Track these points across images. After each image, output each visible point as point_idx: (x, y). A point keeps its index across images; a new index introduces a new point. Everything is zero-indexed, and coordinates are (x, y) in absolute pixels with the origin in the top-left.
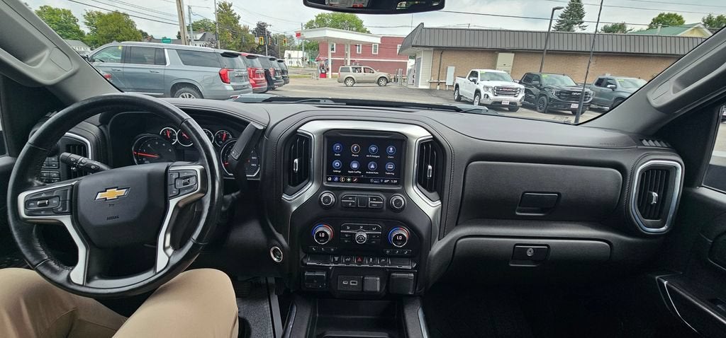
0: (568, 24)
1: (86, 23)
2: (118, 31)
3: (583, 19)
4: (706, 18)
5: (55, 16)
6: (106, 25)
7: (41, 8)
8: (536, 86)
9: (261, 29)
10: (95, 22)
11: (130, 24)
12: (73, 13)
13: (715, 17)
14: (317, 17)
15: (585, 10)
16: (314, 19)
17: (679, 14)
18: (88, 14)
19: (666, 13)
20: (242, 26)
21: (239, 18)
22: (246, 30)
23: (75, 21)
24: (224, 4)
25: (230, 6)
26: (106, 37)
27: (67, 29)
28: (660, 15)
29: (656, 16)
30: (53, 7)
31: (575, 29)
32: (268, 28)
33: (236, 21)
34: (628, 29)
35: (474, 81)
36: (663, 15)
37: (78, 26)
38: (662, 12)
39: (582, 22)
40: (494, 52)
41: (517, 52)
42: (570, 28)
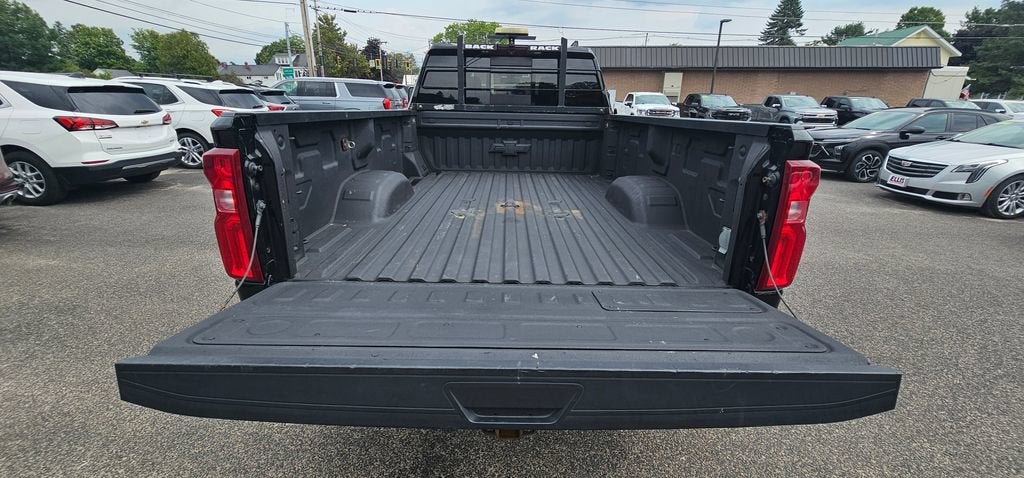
0: (781, 28)
1: (134, 46)
2: (185, 57)
3: (802, 21)
4: (970, 13)
5: (93, 38)
6: (170, 49)
7: (73, 27)
8: (695, 108)
9: (373, 48)
10: (147, 45)
11: (201, 47)
12: (117, 34)
13: (982, 10)
14: (447, 29)
15: (803, 9)
16: (444, 31)
17: (936, 8)
18: (137, 34)
19: (919, 8)
20: (349, 45)
21: (345, 34)
22: (353, 49)
23: (119, 43)
24: (326, 17)
25: (333, 19)
26: (170, 65)
27: (109, 54)
28: (911, 11)
29: (906, 11)
30: (89, 25)
31: (791, 34)
32: (382, 47)
33: (341, 39)
34: (866, 31)
35: (629, 105)
36: (915, 9)
37: (123, 51)
38: (914, 6)
39: (800, 25)
40: (659, 72)
41: (686, 71)
42: (785, 33)
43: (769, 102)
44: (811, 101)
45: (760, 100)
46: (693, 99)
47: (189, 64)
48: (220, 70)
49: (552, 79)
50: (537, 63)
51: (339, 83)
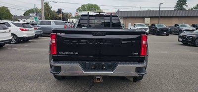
0: (180, 5)
2: (3, 14)
8: (154, 27)
9: (60, 11)
11: (8, 11)
20: (53, 10)
21: (51, 7)
22: (54, 12)
24: (46, 3)
25: (48, 3)
32: (62, 11)
33: (50, 9)
39: (186, 4)
40: (143, 18)
41: (151, 17)
42: (182, 6)
43: (176, 25)
44: (188, 25)
45: (173, 25)
46: (153, 25)
47: (4, 16)
48: (13, 17)
49: (109, 21)
50: (105, 18)
51: (52, 21)
